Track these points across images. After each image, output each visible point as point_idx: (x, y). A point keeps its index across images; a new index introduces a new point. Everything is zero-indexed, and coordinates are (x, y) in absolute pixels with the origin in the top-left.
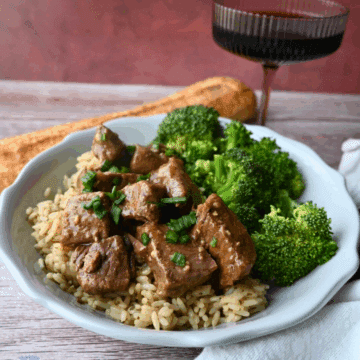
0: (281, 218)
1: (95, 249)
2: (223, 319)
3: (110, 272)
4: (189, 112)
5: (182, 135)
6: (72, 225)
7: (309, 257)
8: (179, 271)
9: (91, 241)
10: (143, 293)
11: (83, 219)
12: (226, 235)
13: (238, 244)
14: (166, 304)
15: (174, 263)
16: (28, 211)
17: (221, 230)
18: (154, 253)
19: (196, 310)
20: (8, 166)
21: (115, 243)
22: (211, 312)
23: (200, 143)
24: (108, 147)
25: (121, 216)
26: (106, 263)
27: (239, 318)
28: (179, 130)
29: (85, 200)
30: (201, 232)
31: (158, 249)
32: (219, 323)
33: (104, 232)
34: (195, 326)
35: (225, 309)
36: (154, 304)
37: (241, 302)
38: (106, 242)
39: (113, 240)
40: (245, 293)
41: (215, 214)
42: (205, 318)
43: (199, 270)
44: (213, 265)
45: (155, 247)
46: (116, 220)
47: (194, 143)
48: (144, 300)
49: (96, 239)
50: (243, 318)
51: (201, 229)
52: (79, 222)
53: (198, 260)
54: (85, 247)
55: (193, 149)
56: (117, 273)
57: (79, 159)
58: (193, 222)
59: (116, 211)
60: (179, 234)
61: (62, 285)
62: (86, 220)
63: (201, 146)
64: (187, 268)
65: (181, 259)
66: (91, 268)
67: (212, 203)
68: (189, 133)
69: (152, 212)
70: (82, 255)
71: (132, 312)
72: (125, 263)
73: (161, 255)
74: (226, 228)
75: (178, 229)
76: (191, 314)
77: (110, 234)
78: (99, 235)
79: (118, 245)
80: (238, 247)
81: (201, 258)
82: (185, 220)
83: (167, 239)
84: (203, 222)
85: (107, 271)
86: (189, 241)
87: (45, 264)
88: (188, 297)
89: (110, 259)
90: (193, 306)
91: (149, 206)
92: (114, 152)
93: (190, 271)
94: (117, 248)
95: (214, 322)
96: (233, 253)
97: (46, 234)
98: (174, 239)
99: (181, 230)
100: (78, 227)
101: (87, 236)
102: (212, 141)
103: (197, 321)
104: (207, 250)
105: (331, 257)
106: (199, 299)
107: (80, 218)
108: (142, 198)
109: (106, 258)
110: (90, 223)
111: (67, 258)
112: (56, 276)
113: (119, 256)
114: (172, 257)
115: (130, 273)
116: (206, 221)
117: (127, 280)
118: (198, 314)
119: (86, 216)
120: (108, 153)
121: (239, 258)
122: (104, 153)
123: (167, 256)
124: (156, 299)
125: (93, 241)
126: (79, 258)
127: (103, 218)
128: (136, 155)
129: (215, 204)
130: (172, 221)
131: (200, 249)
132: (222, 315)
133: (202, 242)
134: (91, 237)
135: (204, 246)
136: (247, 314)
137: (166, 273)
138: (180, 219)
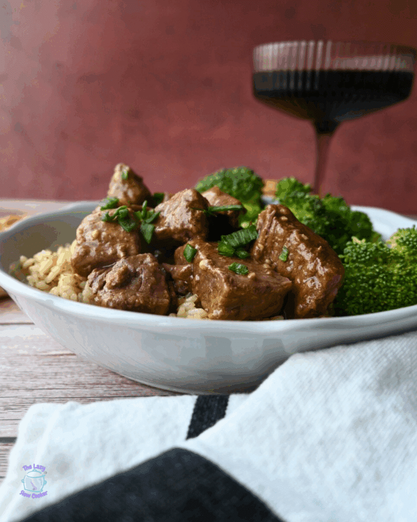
1: (120, 265)
3: (142, 287)
6: (89, 241)
8: (241, 278)
9: (114, 258)
13: (319, 249)
15: (233, 271)
17: (294, 235)
21: (148, 260)
24: (130, 187)
25: (154, 233)
26: (137, 280)
30: (265, 246)
31: (209, 259)
33: (133, 247)
38: (136, 259)
39: (145, 257)
41: (284, 218)
43: (268, 282)
44: (286, 282)
45: (204, 257)
46: (148, 237)
49: (122, 254)
51: (264, 243)
52: (98, 237)
53: (266, 274)
54: (106, 269)
59: (147, 228)
60: (236, 248)
62: (109, 234)
64: (252, 275)
65: (242, 268)
66: (116, 280)
70: (102, 275)
73: (214, 264)
74: (300, 232)
75: (233, 244)
77: (141, 251)
78: (126, 251)
79: (153, 261)
80: (320, 252)
82: (242, 234)
83: (220, 251)
84: (267, 232)
85: (138, 287)
86: (250, 257)
89: (142, 276)
93: (255, 279)
94: (151, 264)
96: (313, 259)
98: (229, 252)
99: (238, 246)
100: (97, 243)
101: (110, 252)
107: (100, 232)
108: (184, 204)
109: (136, 274)
110: (113, 238)
114: (229, 266)
115: (170, 295)
116: (272, 229)
117: (167, 300)
120: (130, 194)
121: (323, 265)
122: (125, 194)
123: (222, 266)
125: (118, 258)
126: (98, 280)
127: (131, 232)
131: (265, 266)
134: (115, 253)
137: (224, 277)
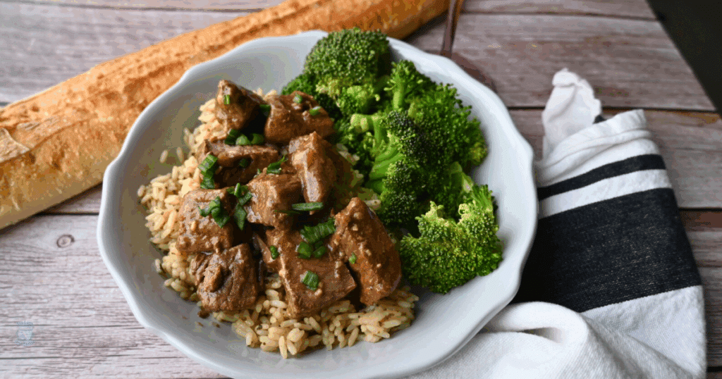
0: (440, 220)
1: (215, 261)
2: (361, 336)
3: (233, 291)
4: (345, 45)
5: (334, 77)
6: (188, 233)
7: (467, 269)
8: (310, 295)
9: (211, 250)
10: (272, 311)
11: (201, 227)
12: (366, 255)
13: (379, 265)
14: (297, 325)
15: (304, 286)
16: (140, 192)
17: (361, 247)
18: (283, 272)
19: (331, 328)
20: (113, 113)
21: (239, 255)
22: (348, 330)
23: (358, 88)
24: (234, 113)
25: (246, 222)
26: (229, 279)
27: (378, 339)
28: (331, 72)
29: (203, 200)
30: (340, 244)
31: (287, 267)
32: (357, 341)
33: (226, 241)
34: (329, 347)
35: (363, 329)
36: (284, 324)
37: (380, 323)
38: (228, 254)
39: (236, 251)
40: (387, 313)
41: (355, 229)
42: (341, 338)
43: (333, 293)
44: (351, 284)
45: (283, 266)
46: (241, 226)
47: (351, 91)
48: (273, 320)
49: (217, 251)
50: (382, 339)
51: (339, 241)
52: (197, 230)
53: (334, 279)
54: (206, 257)
55: (348, 98)
56: (241, 291)
57: (202, 108)
58: (330, 231)
59: (240, 214)
60: (313, 246)
61: (183, 295)
62: (205, 227)
63: (359, 93)
64: (319, 292)
65: (314, 279)
67: (353, 211)
68: (343, 76)
69: (281, 222)
70: (202, 267)
71: (259, 332)
72: (251, 278)
73: (290, 276)
74: (366, 247)
75: (313, 240)
76: (326, 333)
77: (233, 244)
78: (220, 246)
79: (243, 257)
80: (379, 269)
81: (337, 276)
82: (322, 228)
83: (299, 254)
84: (341, 236)
85: (229, 289)
86: (326, 254)
87: (161, 268)
88: (323, 314)
89: (233, 275)
90: (329, 323)
91: (277, 216)
92: (241, 119)
93: (323, 294)
94: (241, 262)
95: (351, 341)
96: (373, 275)
97: (162, 228)
98: (306, 253)
99: (317, 241)
100: (196, 236)
101: (207, 245)
102: (374, 85)
103: (332, 340)
104: (346, 264)
105: (492, 270)
106: (335, 315)
107: (198, 223)
108: (269, 204)
109: (229, 273)
110: (209, 231)
111: (186, 264)
112: (175, 285)
113: (244, 271)
114: (303, 277)
115: (258, 288)
116: (345, 236)
117: (253, 298)
118: (333, 332)
119: (205, 222)
120: (234, 120)
122: (229, 120)
123: (298, 277)
124: (286, 319)
125: (214, 252)
126: (199, 271)
127: (225, 226)
128: (270, 120)
129: (356, 215)
130: (307, 229)
131: (338, 264)
132: (361, 333)
133: (341, 254)
134: (212, 246)
135: (343, 260)
136: (387, 335)
137: (294, 299)
138: (316, 228)
